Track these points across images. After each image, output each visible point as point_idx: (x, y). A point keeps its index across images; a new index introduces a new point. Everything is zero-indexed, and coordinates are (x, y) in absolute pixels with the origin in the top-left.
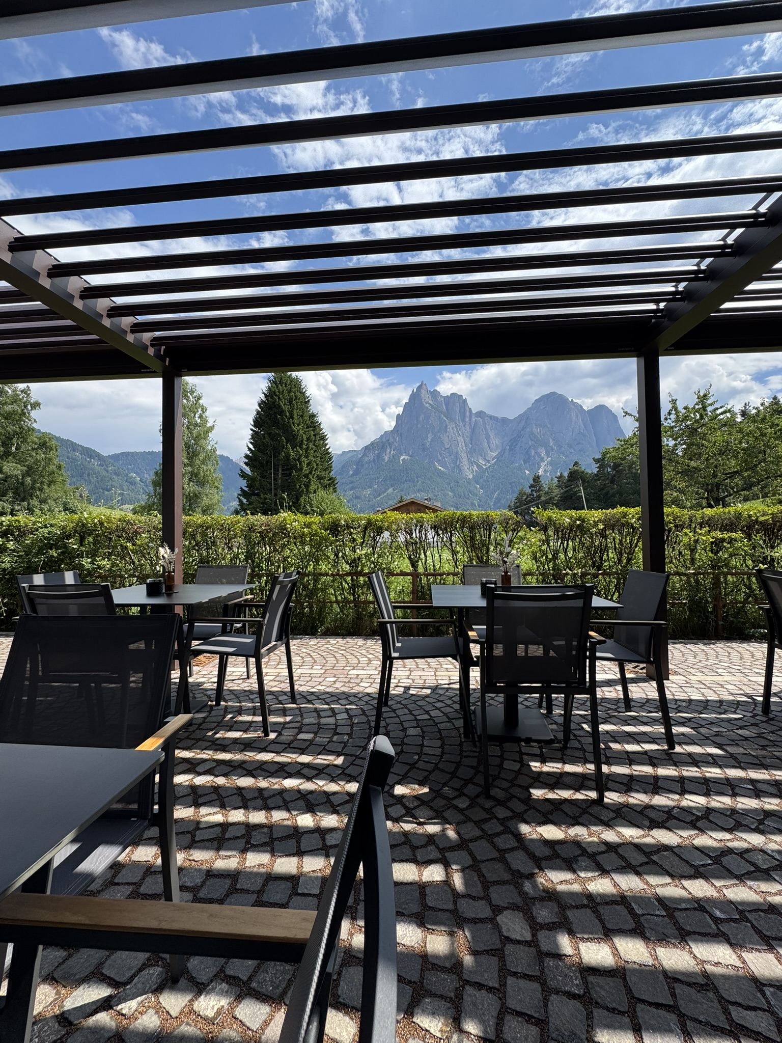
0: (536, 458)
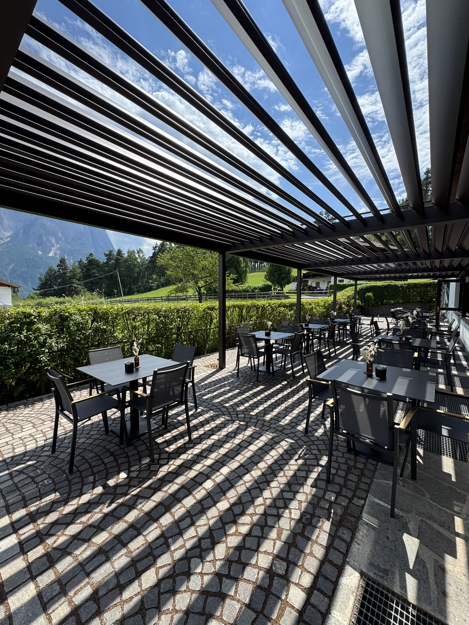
0: (48, 243)
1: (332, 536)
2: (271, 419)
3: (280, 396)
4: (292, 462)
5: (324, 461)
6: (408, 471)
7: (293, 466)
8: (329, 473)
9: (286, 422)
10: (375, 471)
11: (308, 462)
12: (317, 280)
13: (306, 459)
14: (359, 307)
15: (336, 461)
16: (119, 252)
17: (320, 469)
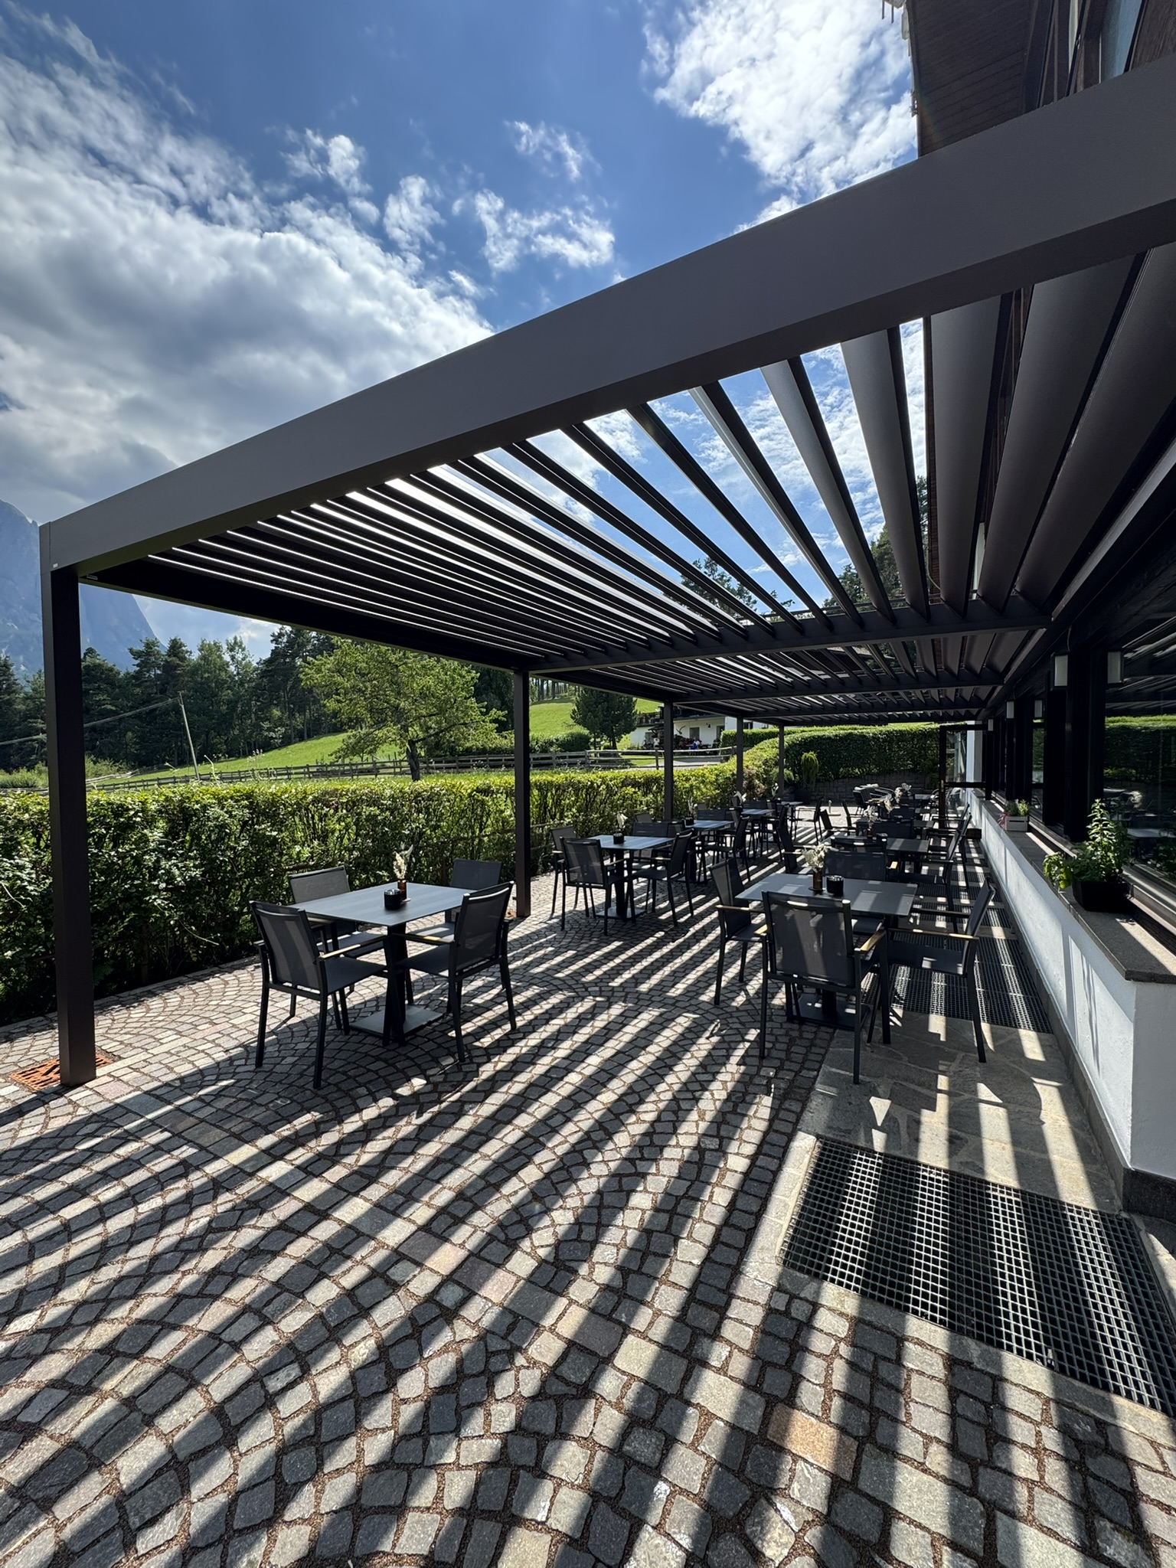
1: (775, 1111)
2: (651, 990)
3: (657, 955)
4: (702, 1040)
5: (753, 1034)
6: (878, 1035)
7: (704, 1046)
8: (762, 1048)
9: (679, 992)
10: (831, 1039)
11: (727, 1039)
12: (693, 723)
13: (723, 1036)
14: (788, 784)
15: (771, 1034)
16: (176, 647)
17: (747, 1045)
